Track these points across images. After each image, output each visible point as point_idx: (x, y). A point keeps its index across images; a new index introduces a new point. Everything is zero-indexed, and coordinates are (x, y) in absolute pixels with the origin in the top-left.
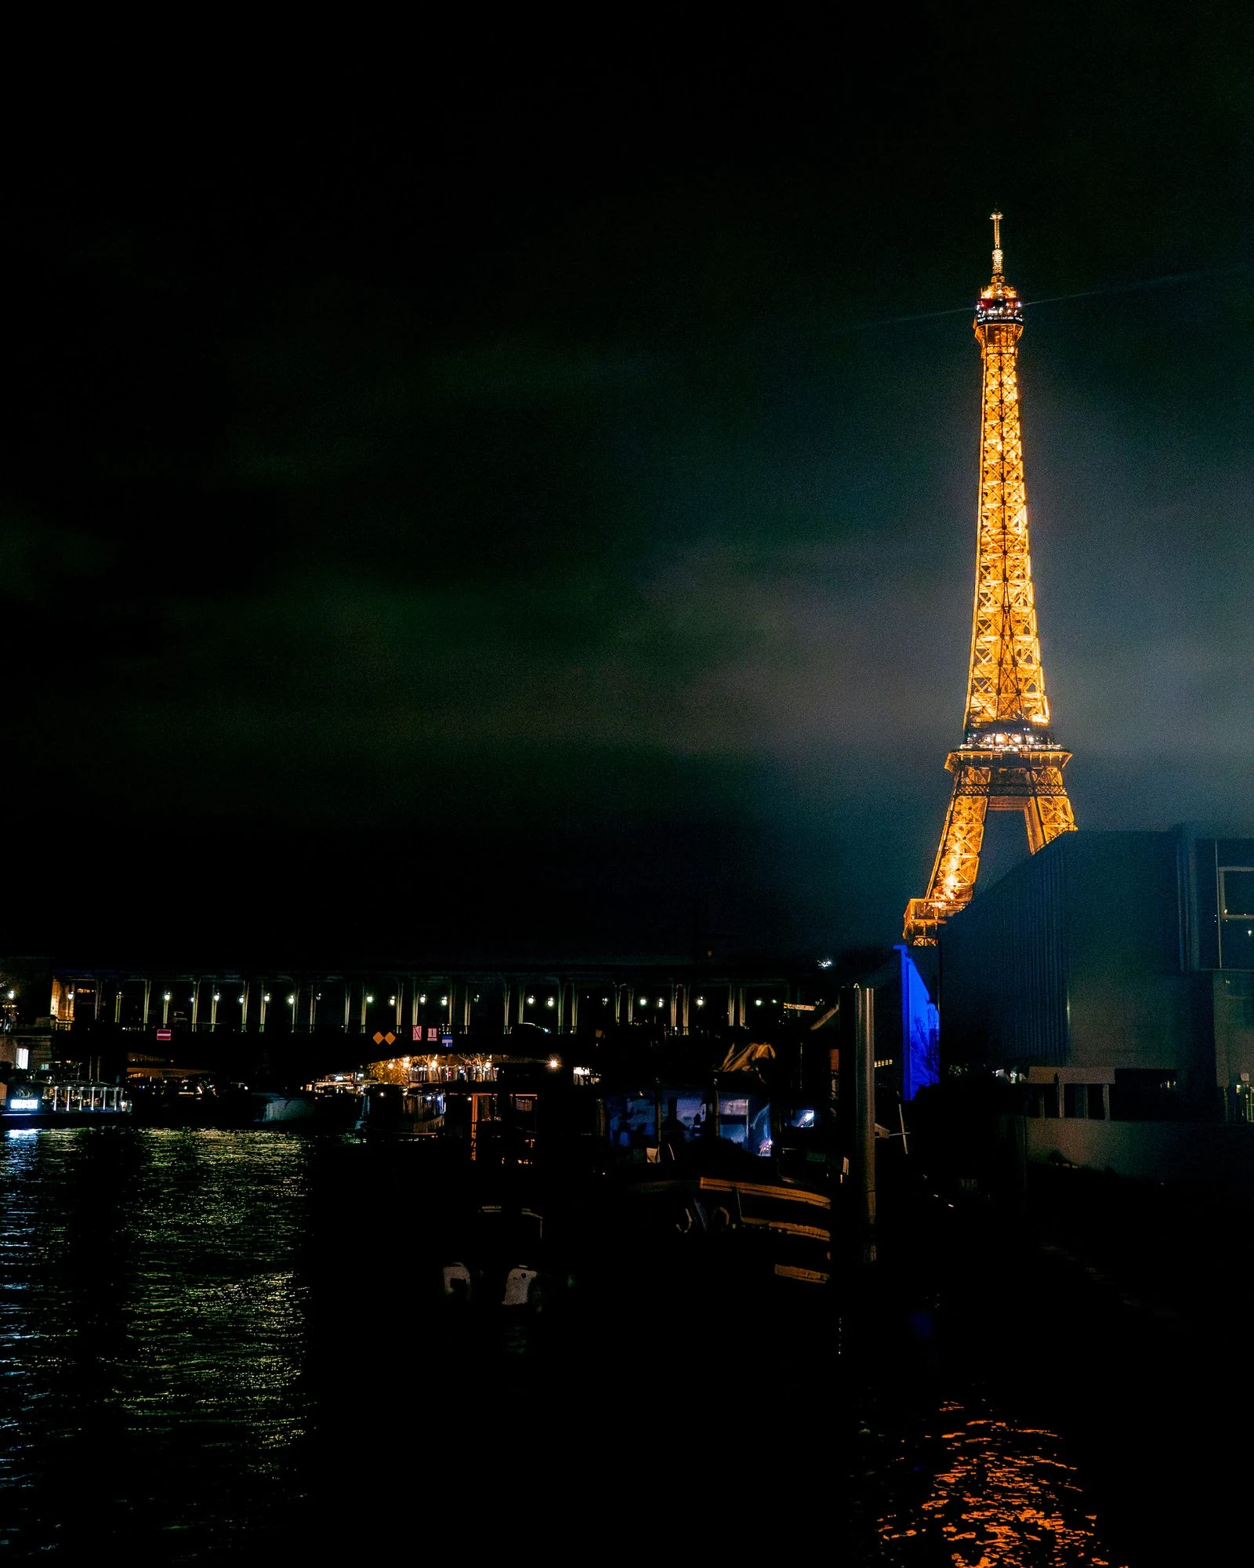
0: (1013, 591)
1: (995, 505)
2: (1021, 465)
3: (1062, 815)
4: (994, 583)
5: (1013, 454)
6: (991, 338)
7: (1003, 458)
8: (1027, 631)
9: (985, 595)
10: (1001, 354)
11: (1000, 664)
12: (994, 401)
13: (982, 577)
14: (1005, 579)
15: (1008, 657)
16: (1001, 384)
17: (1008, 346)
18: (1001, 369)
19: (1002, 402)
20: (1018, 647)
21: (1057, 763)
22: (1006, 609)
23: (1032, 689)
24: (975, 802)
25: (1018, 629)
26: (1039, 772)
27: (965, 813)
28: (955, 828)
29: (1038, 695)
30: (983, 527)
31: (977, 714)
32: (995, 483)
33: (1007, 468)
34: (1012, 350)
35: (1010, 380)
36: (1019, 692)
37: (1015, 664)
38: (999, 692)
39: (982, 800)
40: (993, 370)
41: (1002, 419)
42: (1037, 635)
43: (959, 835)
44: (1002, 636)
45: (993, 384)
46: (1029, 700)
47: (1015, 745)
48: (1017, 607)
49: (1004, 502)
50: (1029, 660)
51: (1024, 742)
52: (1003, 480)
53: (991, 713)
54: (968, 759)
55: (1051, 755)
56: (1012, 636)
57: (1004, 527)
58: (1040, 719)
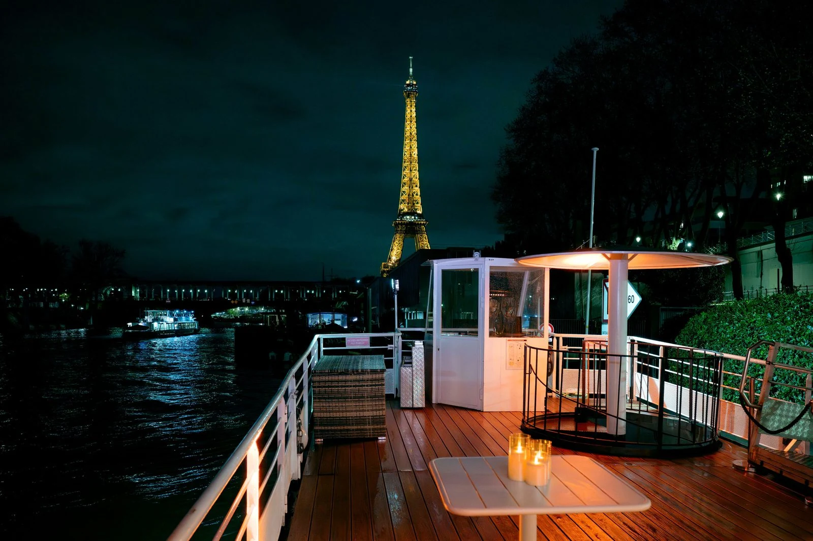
0: (413, 174)
1: (408, 148)
2: (416, 136)
3: (424, 239)
4: (408, 172)
5: (414, 133)
6: (408, 97)
7: (411, 134)
8: (416, 186)
9: (405, 175)
10: (411, 101)
11: (409, 195)
12: (409, 116)
13: (404, 170)
14: (411, 171)
15: (411, 193)
16: (411, 111)
17: (413, 99)
18: (411, 106)
19: (411, 116)
20: (414, 191)
21: (423, 224)
22: (411, 180)
23: (418, 203)
24: (401, 235)
25: (414, 185)
26: (419, 227)
27: (398, 239)
28: (395, 243)
29: (419, 205)
30: (405, 154)
31: (402, 210)
32: (408, 141)
33: (412, 137)
34: (414, 100)
35: (414, 110)
36: (414, 204)
37: (413, 195)
38: (408, 204)
39: (403, 235)
40: (409, 106)
41: (411, 122)
42: (419, 187)
43: (396, 245)
44: (409, 187)
45: (409, 111)
46: (416, 206)
47: (412, 219)
48: (414, 179)
49: (411, 147)
50: (417, 195)
51: (415, 218)
52: (411, 141)
53: (406, 210)
54: (399, 223)
55: (422, 222)
56: (412, 187)
57: (411, 155)
58: (419, 212)
